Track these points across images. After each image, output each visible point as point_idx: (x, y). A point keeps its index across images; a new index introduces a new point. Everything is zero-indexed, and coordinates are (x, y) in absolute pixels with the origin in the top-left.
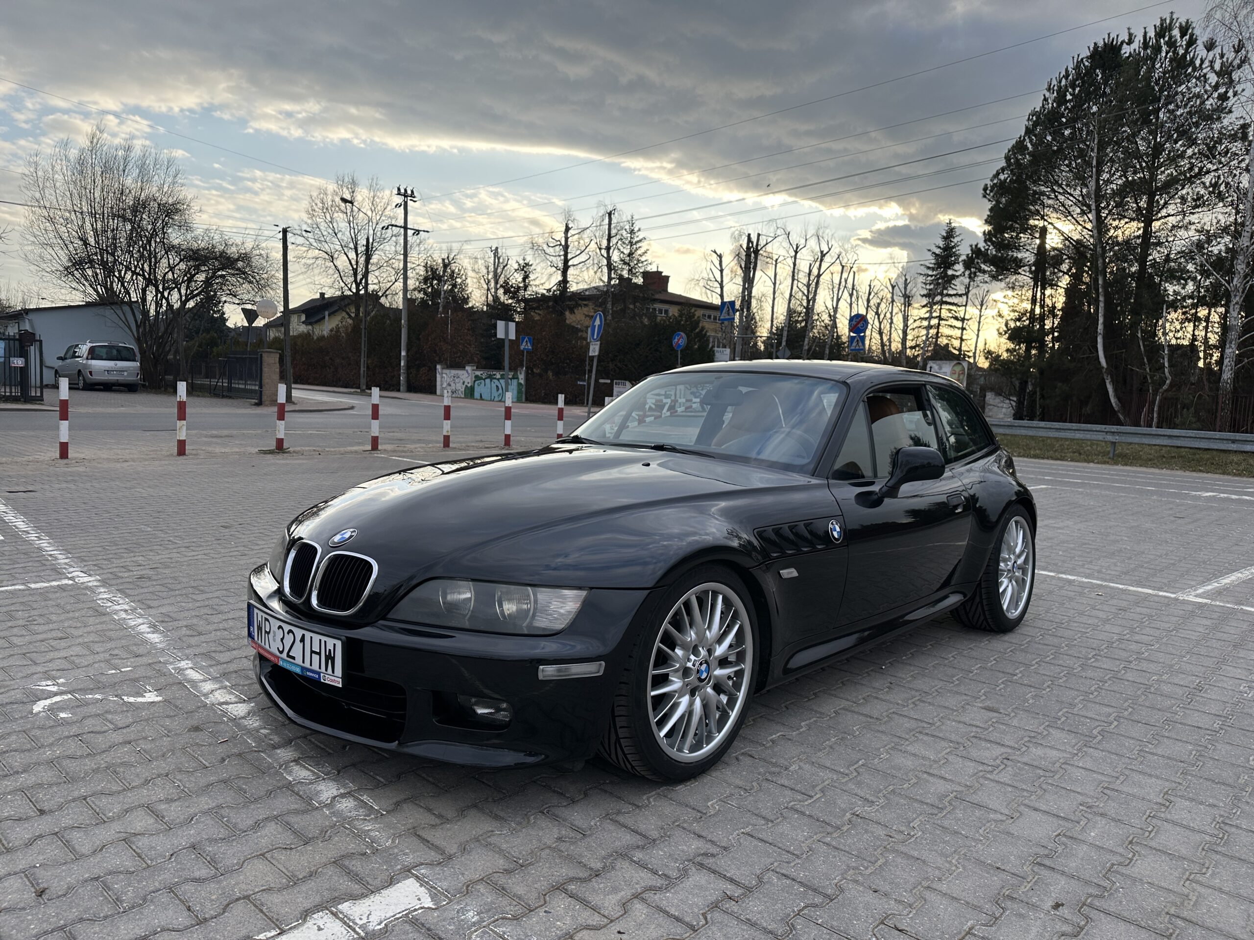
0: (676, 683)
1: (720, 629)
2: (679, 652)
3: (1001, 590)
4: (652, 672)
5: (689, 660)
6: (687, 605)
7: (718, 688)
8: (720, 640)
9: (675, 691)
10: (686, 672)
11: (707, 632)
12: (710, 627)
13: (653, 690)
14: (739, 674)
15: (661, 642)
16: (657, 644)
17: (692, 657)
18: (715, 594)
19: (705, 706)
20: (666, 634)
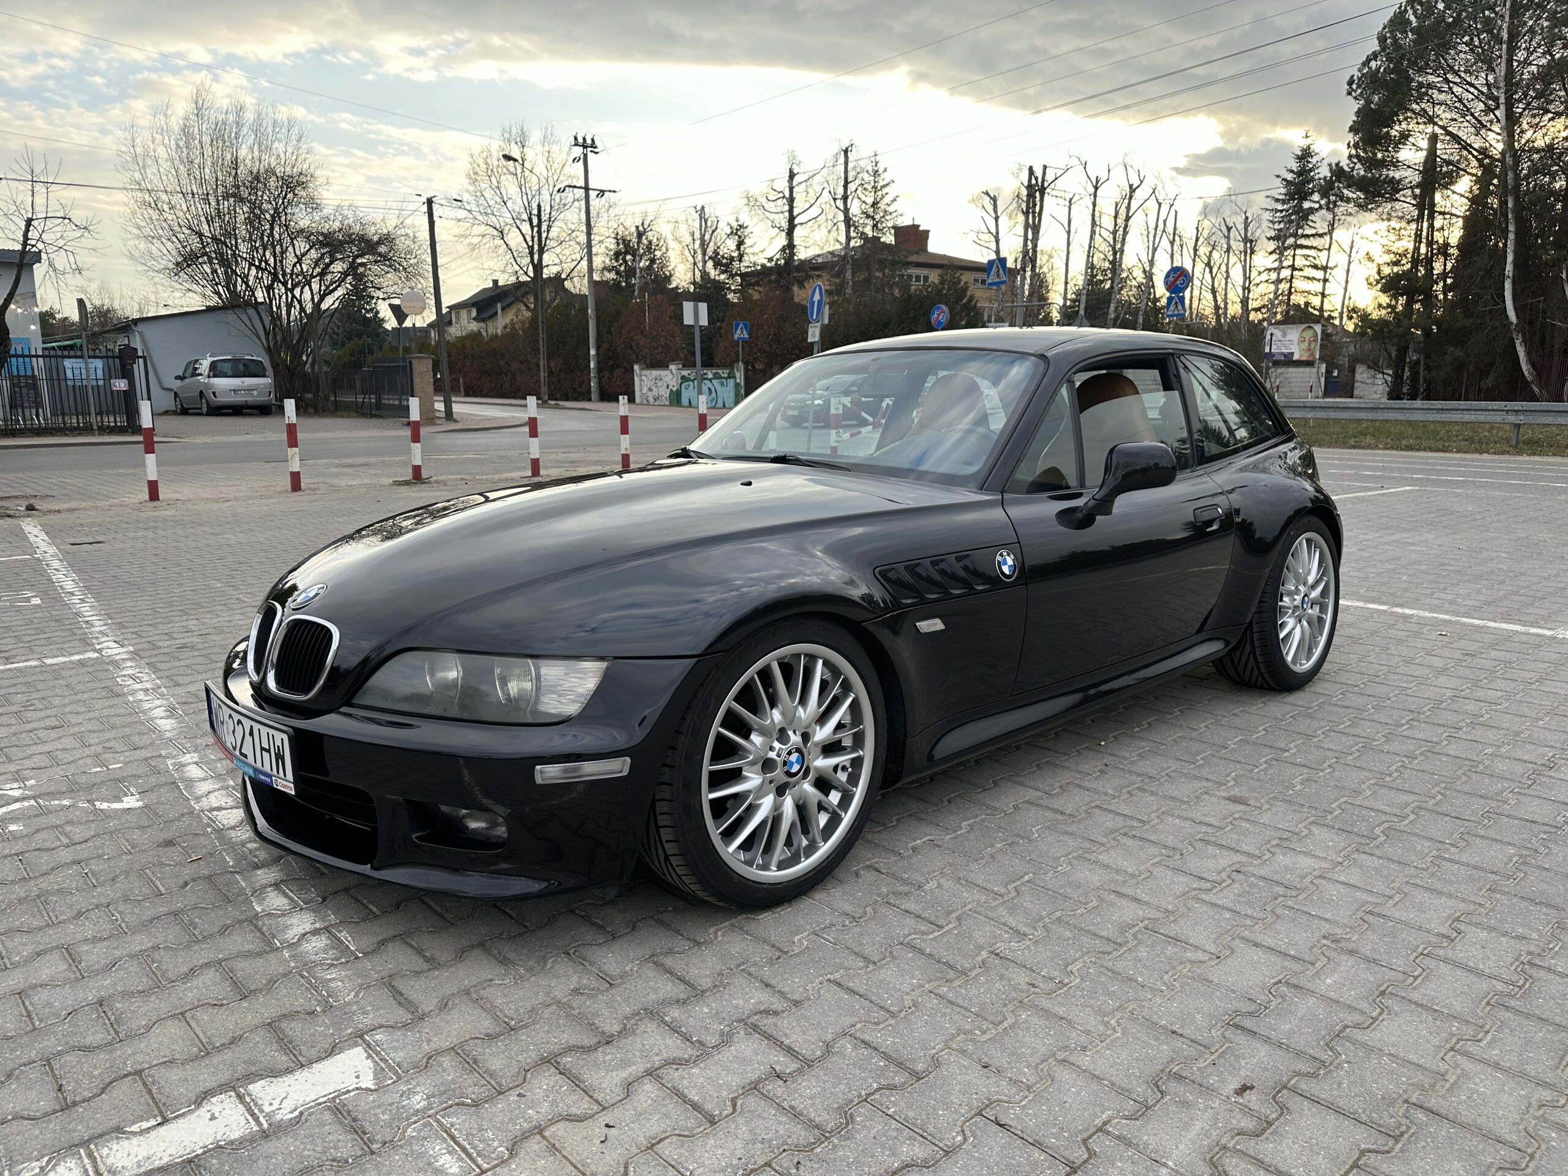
0: (753, 780)
1: (820, 705)
2: (756, 738)
3: (1282, 636)
4: (707, 767)
5: (772, 749)
6: (765, 674)
7: (823, 784)
8: (822, 719)
9: (749, 791)
10: (768, 765)
11: (800, 709)
12: (803, 701)
13: (710, 792)
14: (857, 763)
15: (722, 725)
16: (716, 728)
17: (777, 745)
18: (812, 658)
19: (801, 809)
20: (730, 715)
